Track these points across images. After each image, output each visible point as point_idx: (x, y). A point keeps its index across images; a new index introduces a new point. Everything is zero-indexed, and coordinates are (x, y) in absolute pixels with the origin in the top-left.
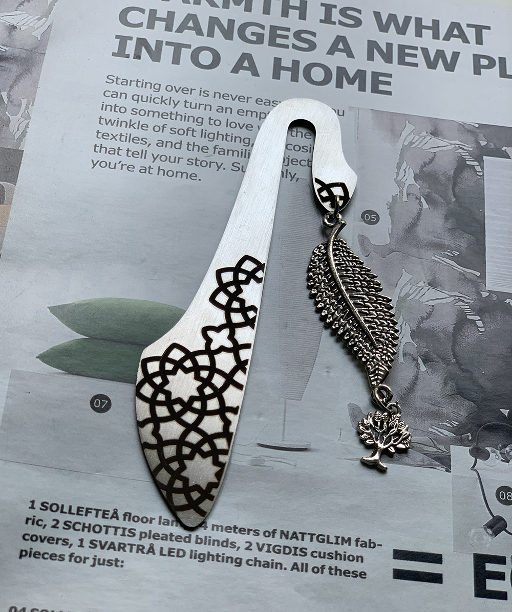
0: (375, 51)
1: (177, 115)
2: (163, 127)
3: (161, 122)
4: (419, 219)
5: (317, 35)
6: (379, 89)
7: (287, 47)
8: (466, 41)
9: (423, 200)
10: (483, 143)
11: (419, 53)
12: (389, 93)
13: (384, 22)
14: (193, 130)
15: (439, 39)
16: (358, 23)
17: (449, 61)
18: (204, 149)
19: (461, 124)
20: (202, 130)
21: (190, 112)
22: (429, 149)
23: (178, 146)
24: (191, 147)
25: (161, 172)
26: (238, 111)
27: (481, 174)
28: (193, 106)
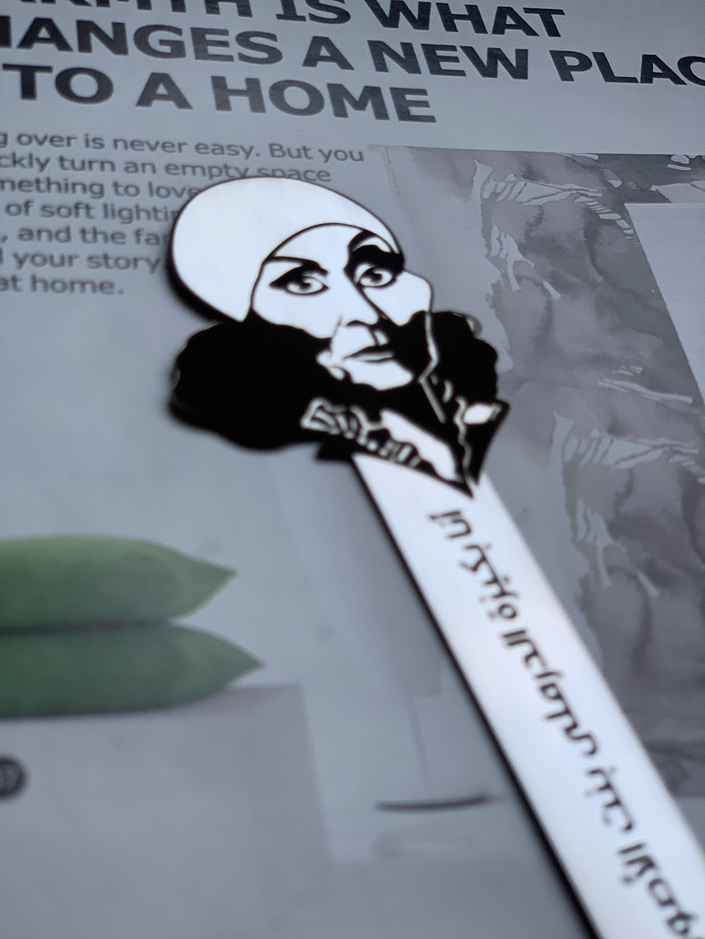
0: (386, 57)
1: (49, 183)
2: (27, 204)
3: (19, 197)
4: (551, 319)
5: (277, 38)
6: (412, 114)
7: (230, 58)
8: (530, 32)
9: (547, 285)
10: (617, 183)
11: (460, 54)
12: (431, 119)
13: (387, 13)
14: (88, 208)
15: (485, 32)
16: (343, 16)
17: (514, 64)
18: (115, 237)
19: (567, 158)
20: (105, 206)
21: (74, 176)
22: (528, 201)
23: (62, 235)
24: (89, 236)
25: (39, 285)
26: (167, 168)
27: (631, 232)
28: (78, 164)
